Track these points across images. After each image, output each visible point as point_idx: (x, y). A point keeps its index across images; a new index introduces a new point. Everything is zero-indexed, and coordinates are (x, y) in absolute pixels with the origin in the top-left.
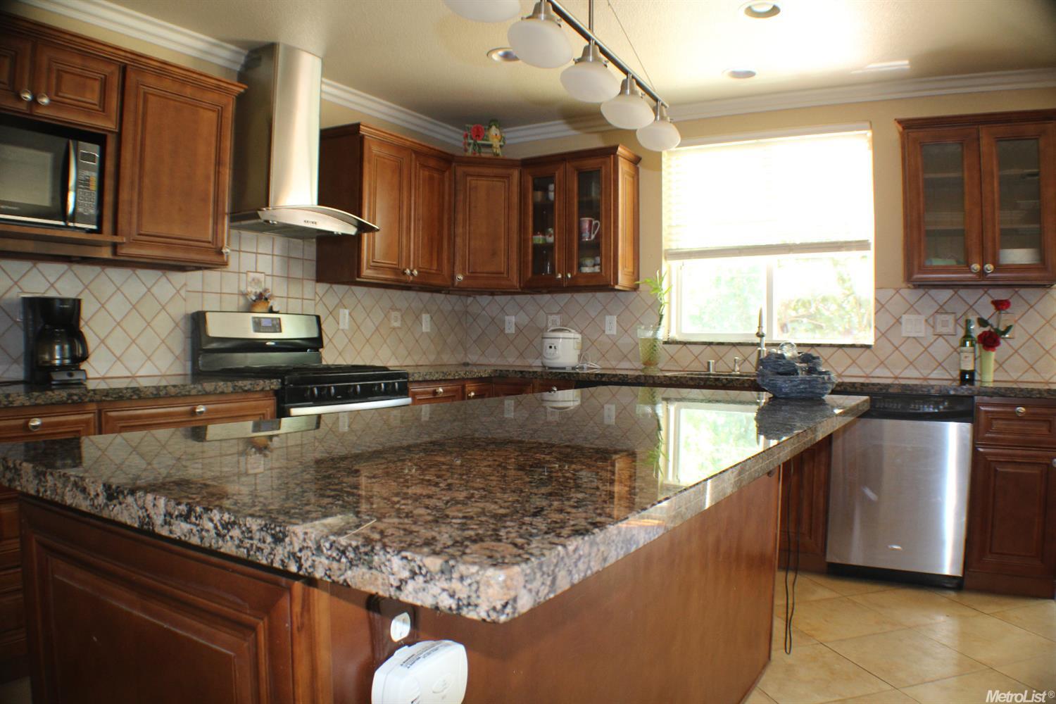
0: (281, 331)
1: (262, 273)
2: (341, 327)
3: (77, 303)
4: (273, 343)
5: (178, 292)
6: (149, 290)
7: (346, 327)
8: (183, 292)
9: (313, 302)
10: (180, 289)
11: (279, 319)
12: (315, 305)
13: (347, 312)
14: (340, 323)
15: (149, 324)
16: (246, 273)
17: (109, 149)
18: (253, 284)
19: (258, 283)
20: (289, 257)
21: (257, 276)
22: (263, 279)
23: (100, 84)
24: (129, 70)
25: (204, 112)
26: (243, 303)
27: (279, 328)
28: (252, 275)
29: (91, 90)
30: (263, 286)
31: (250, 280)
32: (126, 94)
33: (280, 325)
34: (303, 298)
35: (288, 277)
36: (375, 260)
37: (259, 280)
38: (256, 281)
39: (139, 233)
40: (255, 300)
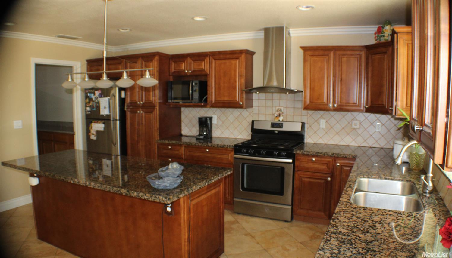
0: (282, 128)
1: (283, 107)
2: (321, 127)
3: (211, 119)
4: (277, 132)
5: (250, 114)
6: (241, 113)
7: (324, 127)
8: (252, 114)
9: (306, 117)
10: (251, 113)
11: (283, 123)
12: (308, 118)
13: (325, 121)
14: (321, 125)
15: (240, 123)
16: (275, 107)
17: (208, 79)
18: (278, 111)
19: (281, 110)
20: (295, 100)
21: (280, 108)
22: (282, 109)
23: (203, 63)
24: (210, 57)
25: (233, 62)
26: (274, 117)
27: (281, 127)
28: (278, 108)
29: (201, 65)
30: (283, 111)
31: (277, 109)
32: (210, 63)
33: (282, 126)
34: (301, 116)
35: (294, 108)
36: (311, 101)
37: (281, 109)
38: (279, 110)
39: (215, 100)
40: (277, 116)
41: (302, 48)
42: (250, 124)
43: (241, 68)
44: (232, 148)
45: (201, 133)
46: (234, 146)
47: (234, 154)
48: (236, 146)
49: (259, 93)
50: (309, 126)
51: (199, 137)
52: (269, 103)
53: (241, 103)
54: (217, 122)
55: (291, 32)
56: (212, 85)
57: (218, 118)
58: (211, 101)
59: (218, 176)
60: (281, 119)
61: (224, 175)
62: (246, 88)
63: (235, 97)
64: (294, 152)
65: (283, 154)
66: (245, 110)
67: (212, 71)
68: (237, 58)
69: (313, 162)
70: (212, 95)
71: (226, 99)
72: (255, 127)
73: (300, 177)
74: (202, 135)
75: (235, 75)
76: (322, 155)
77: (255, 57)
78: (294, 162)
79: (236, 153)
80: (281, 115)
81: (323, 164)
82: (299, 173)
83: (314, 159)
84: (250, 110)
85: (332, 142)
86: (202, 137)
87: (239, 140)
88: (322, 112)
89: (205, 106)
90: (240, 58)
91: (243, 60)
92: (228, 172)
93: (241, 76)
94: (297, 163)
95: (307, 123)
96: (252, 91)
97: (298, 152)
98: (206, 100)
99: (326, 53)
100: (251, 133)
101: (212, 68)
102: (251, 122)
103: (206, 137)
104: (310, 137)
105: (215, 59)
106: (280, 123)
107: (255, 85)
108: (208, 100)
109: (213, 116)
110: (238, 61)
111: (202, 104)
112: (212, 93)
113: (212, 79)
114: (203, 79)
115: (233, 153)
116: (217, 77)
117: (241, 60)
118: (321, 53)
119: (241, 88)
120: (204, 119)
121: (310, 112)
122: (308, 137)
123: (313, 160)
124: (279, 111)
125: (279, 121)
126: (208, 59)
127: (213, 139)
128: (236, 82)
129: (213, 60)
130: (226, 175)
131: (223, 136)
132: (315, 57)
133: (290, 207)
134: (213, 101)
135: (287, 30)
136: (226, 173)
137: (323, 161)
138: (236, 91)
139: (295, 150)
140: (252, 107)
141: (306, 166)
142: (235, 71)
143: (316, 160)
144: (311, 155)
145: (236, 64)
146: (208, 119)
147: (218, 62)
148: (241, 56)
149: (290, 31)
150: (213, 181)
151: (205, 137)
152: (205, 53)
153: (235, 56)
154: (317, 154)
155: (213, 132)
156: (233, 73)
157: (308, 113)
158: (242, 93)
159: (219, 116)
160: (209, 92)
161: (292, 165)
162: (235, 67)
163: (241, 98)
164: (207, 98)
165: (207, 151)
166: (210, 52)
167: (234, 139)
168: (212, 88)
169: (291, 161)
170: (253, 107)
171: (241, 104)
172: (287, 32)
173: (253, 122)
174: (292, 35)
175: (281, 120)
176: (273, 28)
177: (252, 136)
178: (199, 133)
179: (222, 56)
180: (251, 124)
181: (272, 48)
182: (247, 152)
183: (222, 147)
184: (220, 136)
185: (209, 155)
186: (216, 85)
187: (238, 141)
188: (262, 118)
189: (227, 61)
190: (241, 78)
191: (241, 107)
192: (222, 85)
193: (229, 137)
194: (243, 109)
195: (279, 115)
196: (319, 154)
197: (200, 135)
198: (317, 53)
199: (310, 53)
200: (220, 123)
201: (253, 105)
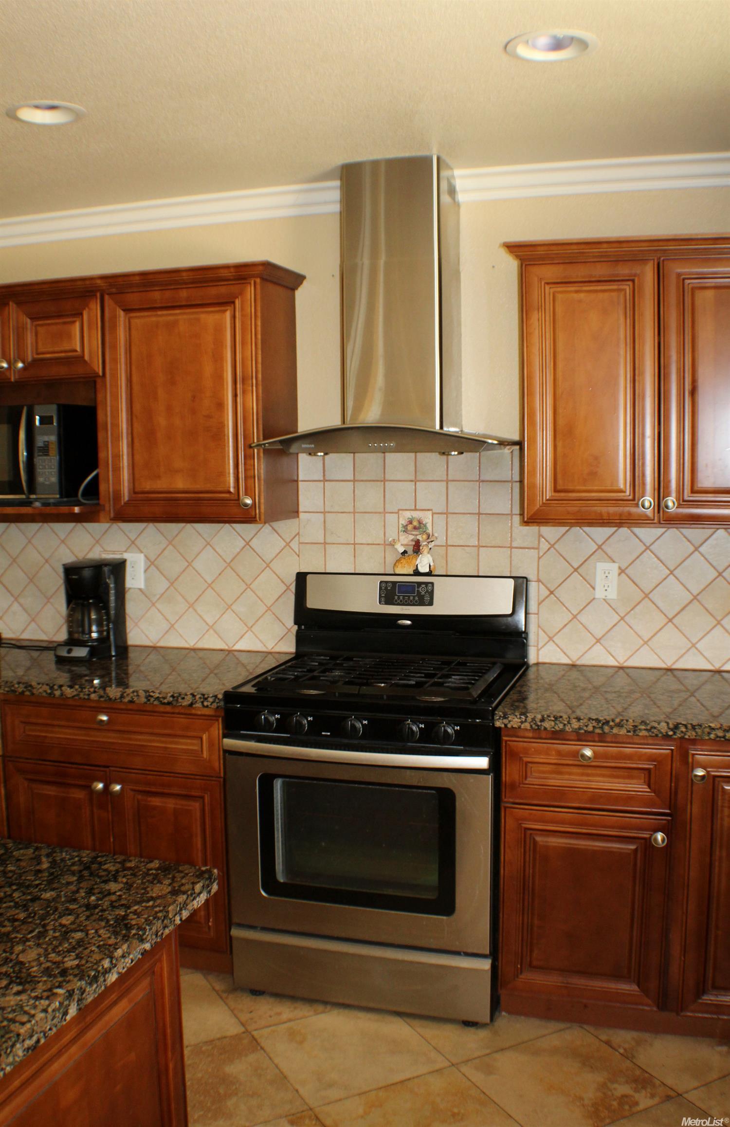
0: (431, 603)
1: (428, 510)
2: (599, 593)
4: (409, 622)
5: (287, 544)
6: (247, 542)
7: (612, 594)
8: (294, 545)
9: (534, 553)
10: (292, 539)
11: (432, 584)
12: (539, 558)
13: (614, 568)
14: (597, 588)
15: (248, 586)
16: (398, 512)
17: (100, 397)
18: (410, 527)
19: (420, 526)
20: (480, 481)
21: (416, 515)
22: (427, 518)
23: (77, 325)
24: (107, 297)
25: (209, 318)
26: (391, 558)
27: (427, 598)
28: (408, 515)
29: (69, 336)
30: (430, 531)
31: (403, 522)
32: (106, 328)
33: (431, 594)
34: (511, 548)
35: (479, 514)
36: (559, 488)
37: (420, 522)
38: (415, 523)
39: (134, 491)
40: (405, 552)
41: (513, 248)
42: (288, 588)
43: (243, 343)
44: (215, 705)
45: (76, 636)
46: (220, 696)
47: (225, 736)
48: (231, 697)
49: (326, 454)
50: (544, 592)
51: (69, 651)
52: (370, 496)
53: (249, 501)
54: (147, 580)
55: (459, 184)
56: (116, 425)
57: (151, 563)
58: (117, 495)
59: (142, 940)
60: (424, 563)
61: (172, 921)
62: (264, 439)
63: (223, 474)
64: (498, 724)
65: (446, 731)
66: (267, 528)
67: (115, 360)
68: (227, 302)
69: (585, 765)
70: (117, 469)
71: (180, 483)
72: (314, 602)
73: (526, 829)
74: (81, 644)
75: (219, 377)
76: (623, 732)
77: (300, 294)
78: (495, 767)
79: (232, 727)
80: (425, 550)
81: (629, 773)
82: (519, 812)
83: (588, 752)
84: (286, 526)
85: (645, 659)
86: (81, 652)
87: (243, 658)
88: (600, 533)
89: (88, 517)
90: (238, 302)
91: (250, 309)
92: (194, 896)
93: (244, 380)
94: (510, 772)
95: (539, 581)
96: (294, 449)
97: (514, 721)
98: (93, 490)
99: (624, 270)
100: (296, 627)
101: (114, 347)
102: (293, 578)
103: (99, 650)
104: (551, 639)
105: (127, 310)
106: (419, 584)
107: (306, 423)
108: (102, 487)
109: (126, 556)
110: (228, 315)
111: (77, 510)
112: (117, 457)
113: (116, 397)
114: (80, 399)
115: (217, 728)
116: (136, 388)
117: (242, 309)
118: (601, 271)
119: (245, 437)
120: (87, 573)
121: (550, 532)
122: (543, 638)
123: (583, 756)
124: (415, 528)
125: (417, 573)
126: (95, 307)
127: (132, 655)
128: (220, 406)
129: (122, 313)
130: (185, 914)
131: (173, 641)
132: (572, 288)
133: (485, 965)
134: (126, 497)
135: (444, 174)
136: (185, 905)
137: (629, 757)
138: (223, 446)
139: (499, 713)
140: (296, 513)
141: (552, 782)
142: (218, 358)
143: (596, 755)
144: (576, 732)
145: (219, 330)
146: (106, 569)
147: (141, 320)
148: (241, 293)
149: (453, 177)
150: (113, 977)
151: (93, 652)
152: (83, 279)
153: (213, 292)
154: (602, 728)
155: (129, 624)
156: (208, 369)
157: (540, 536)
158: (248, 457)
159: (152, 558)
160: (106, 454)
161: (490, 778)
162: (219, 343)
163: (246, 478)
164: (96, 478)
165: (102, 721)
166: (104, 278)
167: (221, 656)
168: (117, 439)
169: (482, 762)
170: (301, 515)
171: (246, 505)
172: (444, 186)
173: (301, 579)
174: (461, 197)
175: (424, 569)
176: (375, 164)
177: (300, 639)
178: (70, 633)
179: (156, 295)
180: (293, 588)
181: (374, 255)
182: (281, 726)
183: (169, 703)
184: (161, 644)
185: (111, 738)
186: (136, 425)
187: (239, 662)
188: (339, 562)
189: (182, 317)
190: (244, 392)
191: (247, 517)
192: (161, 421)
193: (200, 645)
194: (260, 526)
195: (417, 548)
196: (612, 728)
197: (72, 642)
198: (580, 272)
199: (550, 272)
200: (161, 585)
201: (301, 509)
